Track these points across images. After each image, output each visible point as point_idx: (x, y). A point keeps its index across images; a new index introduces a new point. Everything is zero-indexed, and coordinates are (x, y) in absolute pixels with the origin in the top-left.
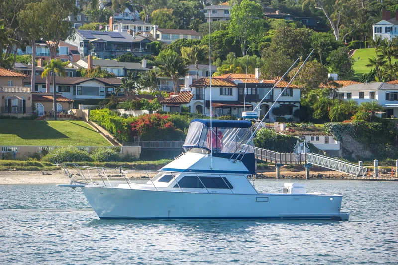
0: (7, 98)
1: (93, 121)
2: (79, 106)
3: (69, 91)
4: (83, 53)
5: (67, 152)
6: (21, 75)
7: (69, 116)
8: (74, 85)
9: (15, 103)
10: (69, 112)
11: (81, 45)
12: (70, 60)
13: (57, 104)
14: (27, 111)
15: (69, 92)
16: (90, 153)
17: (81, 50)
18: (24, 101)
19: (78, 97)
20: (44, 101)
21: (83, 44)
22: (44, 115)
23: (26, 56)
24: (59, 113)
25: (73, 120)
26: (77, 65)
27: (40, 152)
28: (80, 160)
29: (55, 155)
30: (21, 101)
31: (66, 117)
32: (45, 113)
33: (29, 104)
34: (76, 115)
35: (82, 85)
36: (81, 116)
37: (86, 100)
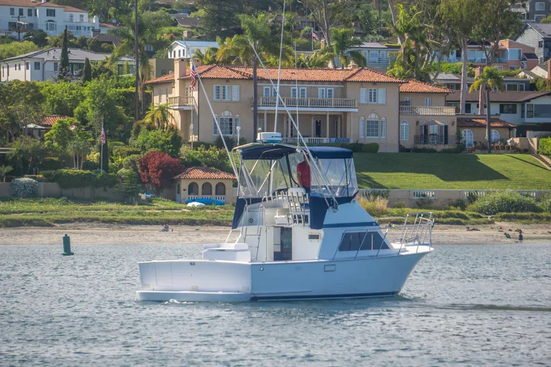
0: (422, 123)
1: (544, 154)
2: (528, 132)
3: (514, 112)
4: (542, 56)
5: (503, 199)
6: (442, 90)
7: (508, 148)
8: (523, 103)
9: (433, 130)
10: (509, 141)
11: (540, 46)
12: (522, 67)
13: (493, 131)
14: (449, 141)
15: (516, 113)
16: (538, 200)
17: (540, 53)
18: (446, 127)
19: (528, 120)
20: (475, 127)
21: (543, 44)
22: (473, 146)
23: (459, 64)
24: (494, 143)
25: (515, 153)
26: (533, 75)
27: (465, 198)
28: (523, 210)
29: (487, 203)
30: (441, 127)
31: (505, 148)
32: (475, 143)
33: (452, 131)
34: (519, 146)
35: (533, 102)
36: (527, 147)
37: (539, 124)
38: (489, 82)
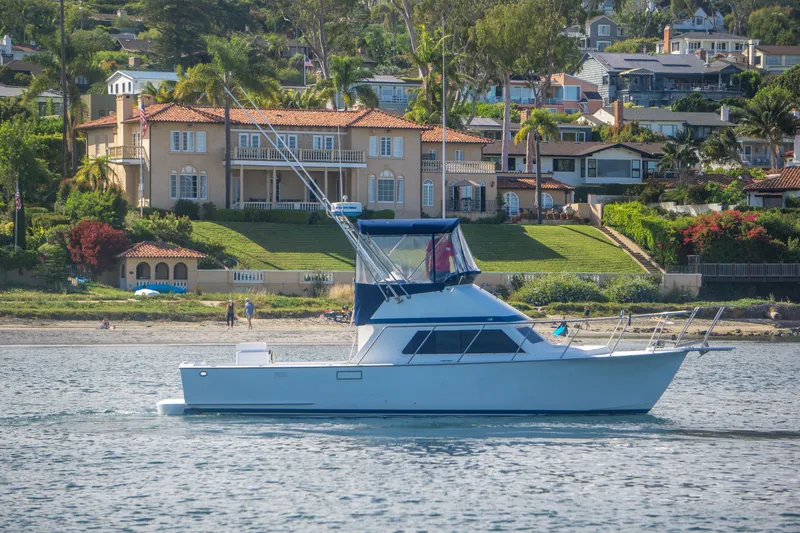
0: (453, 183)
1: (610, 226)
2: (590, 197)
3: (571, 168)
4: (607, 96)
5: (558, 285)
6: (478, 140)
7: (564, 217)
8: (582, 158)
9: (466, 192)
10: (565, 208)
11: (605, 82)
12: (582, 111)
13: (544, 194)
14: (487, 207)
15: (573, 171)
16: (603, 286)
17: (605, 92)
18: (483, 189)
19: (589, 180)
20: (521, 188)
21: (608, 79)
22: (519, 214)
23: (502, 104)
24: (546, 210)
25: (573, 223)
26: (596, 120)
27: (509, 283)
28: (584, 299)
29: (537, 290)
30: (477, 188)
31: (559, 217)
32: (521, 210)
33: (491, 194)
34: (578, 215)
35: (596, 156)
36: (587, 216)
37: (604, 185)
38: (540, 130)
